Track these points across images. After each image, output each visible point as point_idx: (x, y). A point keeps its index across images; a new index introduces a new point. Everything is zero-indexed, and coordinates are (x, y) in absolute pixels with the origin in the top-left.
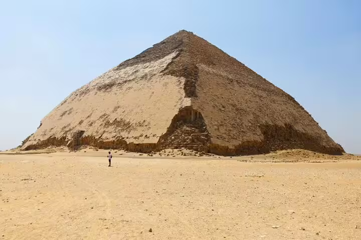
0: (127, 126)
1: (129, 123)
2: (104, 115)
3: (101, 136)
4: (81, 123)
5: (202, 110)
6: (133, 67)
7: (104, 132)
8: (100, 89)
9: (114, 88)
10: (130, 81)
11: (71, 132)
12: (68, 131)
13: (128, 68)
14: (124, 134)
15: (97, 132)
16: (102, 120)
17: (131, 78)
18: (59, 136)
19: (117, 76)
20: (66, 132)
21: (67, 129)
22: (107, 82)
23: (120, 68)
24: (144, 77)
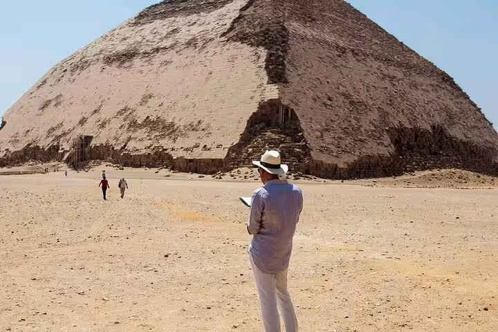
0: (170, 130)
1: (172, 124)
2: (125, 110)
3: (125, 146)
4: (82, 122)
5: (296, 104)
6: (166, 21)
7: (129, 139)
8: (109, 60)
9: (137, 61)
10: (165, 48)
11: (68, 137)
12: (60, 136)
13: (157, 23)
14: (166, 143)
15: (116, 139)
16: (122, 118)
17: (167, 43)
18: (45, 143)
19: (139, 39)
20: (58, 137)
21: (59, 132)
22: (121, 48)
23: (142, 21)
24: (192, 43)
